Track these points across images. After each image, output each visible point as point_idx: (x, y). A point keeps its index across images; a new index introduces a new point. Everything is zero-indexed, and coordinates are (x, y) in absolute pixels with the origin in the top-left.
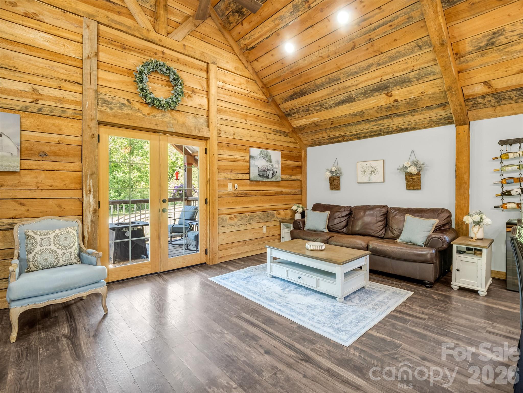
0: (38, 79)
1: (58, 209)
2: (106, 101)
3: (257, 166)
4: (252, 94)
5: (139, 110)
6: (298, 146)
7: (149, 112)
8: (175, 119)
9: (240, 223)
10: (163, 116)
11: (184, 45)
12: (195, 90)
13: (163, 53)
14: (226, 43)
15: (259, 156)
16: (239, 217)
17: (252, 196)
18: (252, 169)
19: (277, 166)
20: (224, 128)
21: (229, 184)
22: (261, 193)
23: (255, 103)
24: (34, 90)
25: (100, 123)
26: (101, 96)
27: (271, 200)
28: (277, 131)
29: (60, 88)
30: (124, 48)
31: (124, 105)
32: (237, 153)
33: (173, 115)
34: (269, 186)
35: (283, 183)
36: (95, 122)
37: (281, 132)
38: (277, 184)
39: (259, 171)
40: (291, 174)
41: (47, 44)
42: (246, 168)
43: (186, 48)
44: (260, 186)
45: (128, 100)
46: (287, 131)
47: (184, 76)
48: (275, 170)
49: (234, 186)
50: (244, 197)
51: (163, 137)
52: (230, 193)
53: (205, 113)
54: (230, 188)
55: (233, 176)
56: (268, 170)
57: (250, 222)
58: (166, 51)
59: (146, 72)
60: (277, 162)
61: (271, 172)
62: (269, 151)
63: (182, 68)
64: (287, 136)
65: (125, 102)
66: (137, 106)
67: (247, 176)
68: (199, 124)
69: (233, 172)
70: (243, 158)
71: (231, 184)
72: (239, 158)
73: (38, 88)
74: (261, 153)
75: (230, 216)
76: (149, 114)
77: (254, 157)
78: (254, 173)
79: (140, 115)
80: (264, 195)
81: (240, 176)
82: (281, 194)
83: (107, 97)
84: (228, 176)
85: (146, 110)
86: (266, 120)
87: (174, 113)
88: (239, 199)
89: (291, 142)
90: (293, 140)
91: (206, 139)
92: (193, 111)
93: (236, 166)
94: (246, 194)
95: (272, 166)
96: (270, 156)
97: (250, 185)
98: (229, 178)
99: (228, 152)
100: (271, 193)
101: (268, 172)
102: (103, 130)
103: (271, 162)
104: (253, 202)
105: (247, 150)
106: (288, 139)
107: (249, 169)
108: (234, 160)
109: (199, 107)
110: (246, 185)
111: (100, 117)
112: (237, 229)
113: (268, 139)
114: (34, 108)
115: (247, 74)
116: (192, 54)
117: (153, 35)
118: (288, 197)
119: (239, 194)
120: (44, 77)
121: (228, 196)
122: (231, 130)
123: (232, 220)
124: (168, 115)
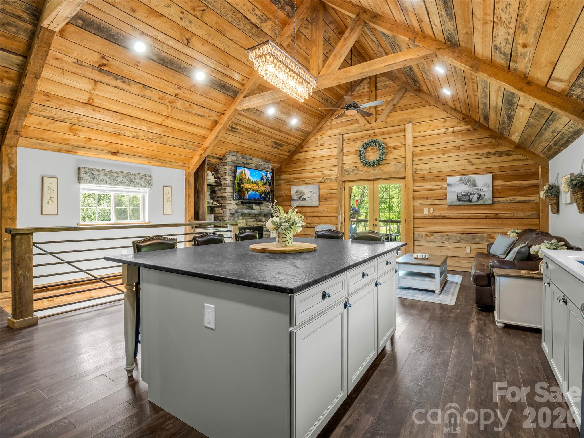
0: (323, 169)
1: (330, 221)
2: (347, 170)
3: (454, 192)
4: (451, 130)
5: (361, 170)
6: (531, 162)
7: (366, 170)
8: (381, 170)
9: (436, 240)
10: (374, 170)
11: (386, 122)
12: (396, 147)
13: (374, 133)
14: (422, 100)
15: (458, 183)
16: (435, 235)
17: (451, 218)
18: (448, 195)
19: (485, 189)
20: (419, 167)
21: (424, 208)
22: (463, 216)
23: (455, 136)
24: (323, 173)
25: (345, 182)
26: (344, 169)
27: (476, 224)
28: (489, 153)
29: (330, 170)
30: (354, 141)
31: (354, 170)
32: (433, 183)
33: (380, 168)
34: (475, 209)
35: (496, 206)
36: (342, 181)
37: (495, 153)
38: (489, 207)
39: (458, 196)
40: (515, 196)
41: (326, 153)
42: (444, 195)
43: (388, 123)
44: (462, 209)
45: (356, 167)
46: (508, 149)
47: (387, 141)
48: (483, 194)
49: (429, 210)
50: (442, 220)
51: (375, 182)
52: (425, 215)
53: (403, 160)
54: (426, 211)
55: (429, 202)
56: (471, 194)
57: (449, 241)
58: (376, 131)
59: (363, 149)
60: (487, 185)
61: (476, 196)
62: (473, 176)
63: (386, 136)
64: (507, 155)
65: (355, 168)
66: (361, 168)
67: (445, 202)
68: (398, 169)
69: (428, 199)
70: (440, 187)
71: (427, 208)
72: (435, 187)
73: (323, 172)
74: (461, 179)
75: (426, 233)
76: (366, 171)
77: (451, 184)
78: (452, 198)
79: (362, 172)
80: (468, 218)
81: (437, 202)
82: (497, 217)
83: (347, 168)
84: (425, 202)
85: (366, 168)
86: (470, 148)
87: (381, 166)
88: (435, 221)
89: (514, 160)
90: (520, 157)
91: (404, 178)
92: (394, 161)
93: (432, 194)
94: (444, 217)
95: (478, 190)
96: (474, 181)
97: (448, 209)
98: (425, 204)
99: (422, 184)
100: (478, 216)
101: (471, 197)
102: (346, 184)
103: (475, 185)
104: (452, 224)
105: (444, 180)
106: (510, 158)
107: (446, 195)
108: (430, 190)
109: (398, 157)
110: (443, 209)
111: (344, 179)
112: (433, 244)
113: (473, 165)
114: (323, 180)
115: (444, 115)
116: (392, 125)
117: (368, 126)
118: (506, 221)
119: (435, 216)
120: (325, 167)
121: (424, 218)
122: (427, 166)
123: (427, 236)
124: (377, 168)
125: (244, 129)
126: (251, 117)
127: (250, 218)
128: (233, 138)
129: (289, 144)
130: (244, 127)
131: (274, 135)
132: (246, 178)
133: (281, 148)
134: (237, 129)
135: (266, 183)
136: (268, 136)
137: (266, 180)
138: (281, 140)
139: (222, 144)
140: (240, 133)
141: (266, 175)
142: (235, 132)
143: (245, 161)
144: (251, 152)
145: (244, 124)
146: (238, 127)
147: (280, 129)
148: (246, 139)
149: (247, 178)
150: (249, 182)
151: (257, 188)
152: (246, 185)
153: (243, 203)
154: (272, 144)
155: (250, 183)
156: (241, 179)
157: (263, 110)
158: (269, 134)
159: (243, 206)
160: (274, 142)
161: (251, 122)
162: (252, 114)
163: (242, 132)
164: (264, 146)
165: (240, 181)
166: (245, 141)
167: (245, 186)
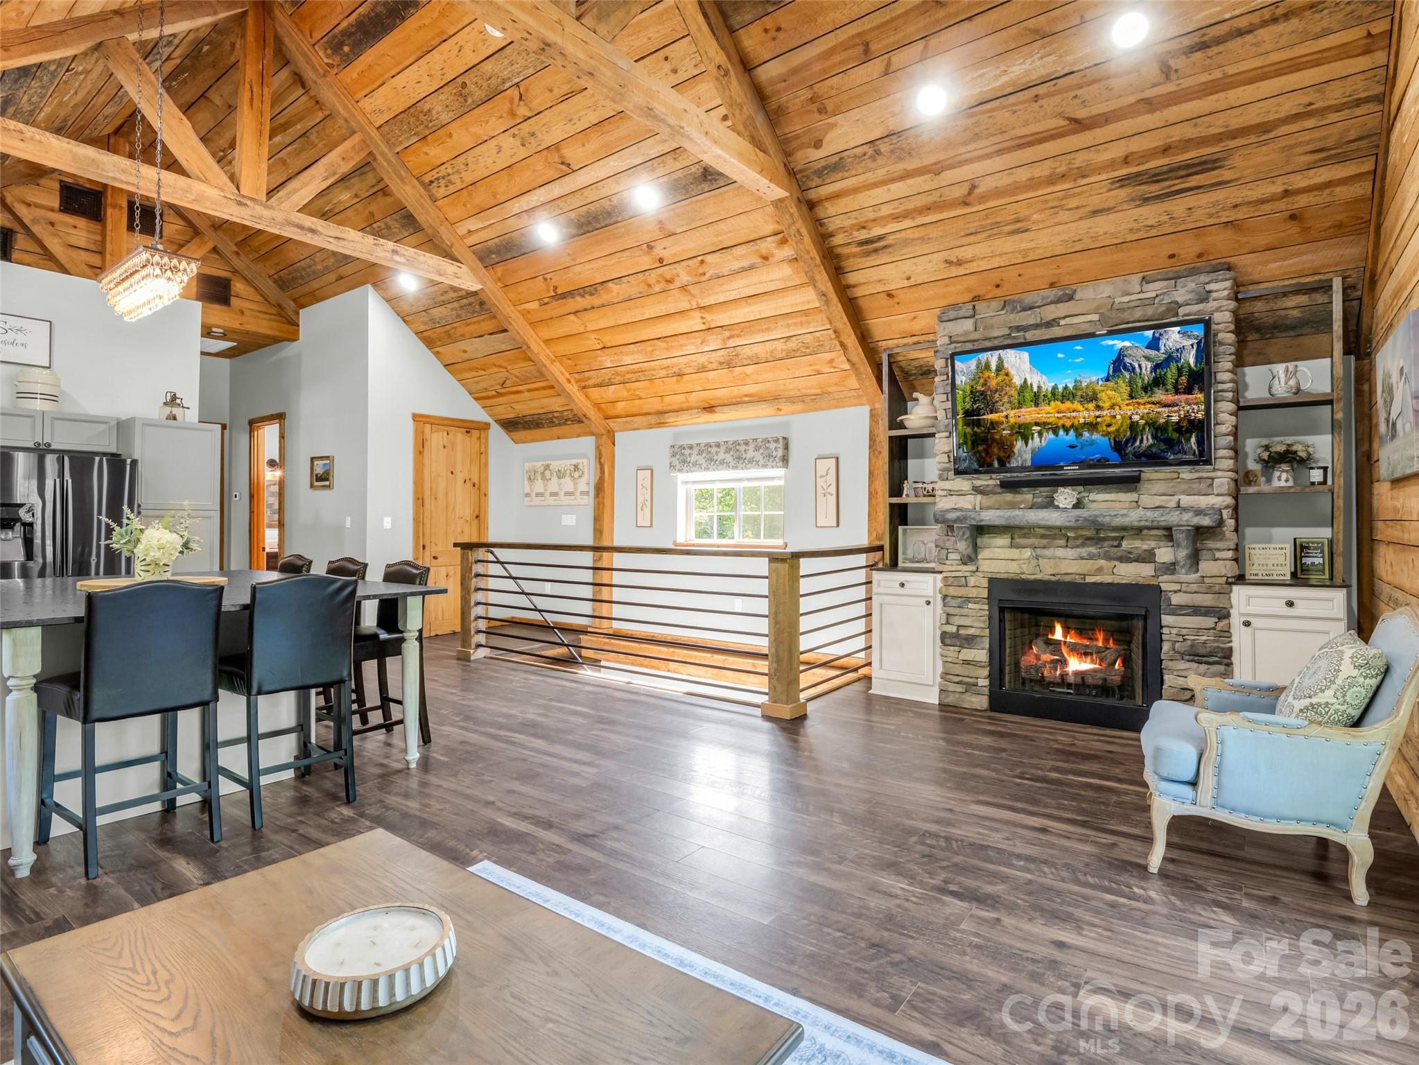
125: (907, 223)
126: (880, 174)
127: (1063, 542)
128: (907, 267)
129: (1264, 128)
130: (896, 218)
131: (1080, 160)
132: (1010, 384)
133: (1226, 175)
134: (880, 238)
135: (1158, 382)
136: (1052, 180)
137: (1157, 367)
138: (1166, 150)
139: (891, 302)
140: (906, 242)
141: (1154, 344)
142: (885, 247)
143: (1029, 318)
144: (1046, 272)
145: (886, 210)
146: (877, 231)
147: (1081, 114)
148: (958, 243)
149: (1018, 381)
150: (1028, 396)
151: (1084, 414)
152: (1012, 413)
153: (1007, 486)
154: (1123, 193)
155: (1037, 399)
156: (982, 393)
157: (893, 125)
158: (1042, 171)
159: (1018, 498)
160: (1123, 182)
161: (898, 189)
162: (874, 165)
163: (912, 234)
164: (1085, 224)
165: (975, 402)
166: (966, 253)
167: (1006, 415)
